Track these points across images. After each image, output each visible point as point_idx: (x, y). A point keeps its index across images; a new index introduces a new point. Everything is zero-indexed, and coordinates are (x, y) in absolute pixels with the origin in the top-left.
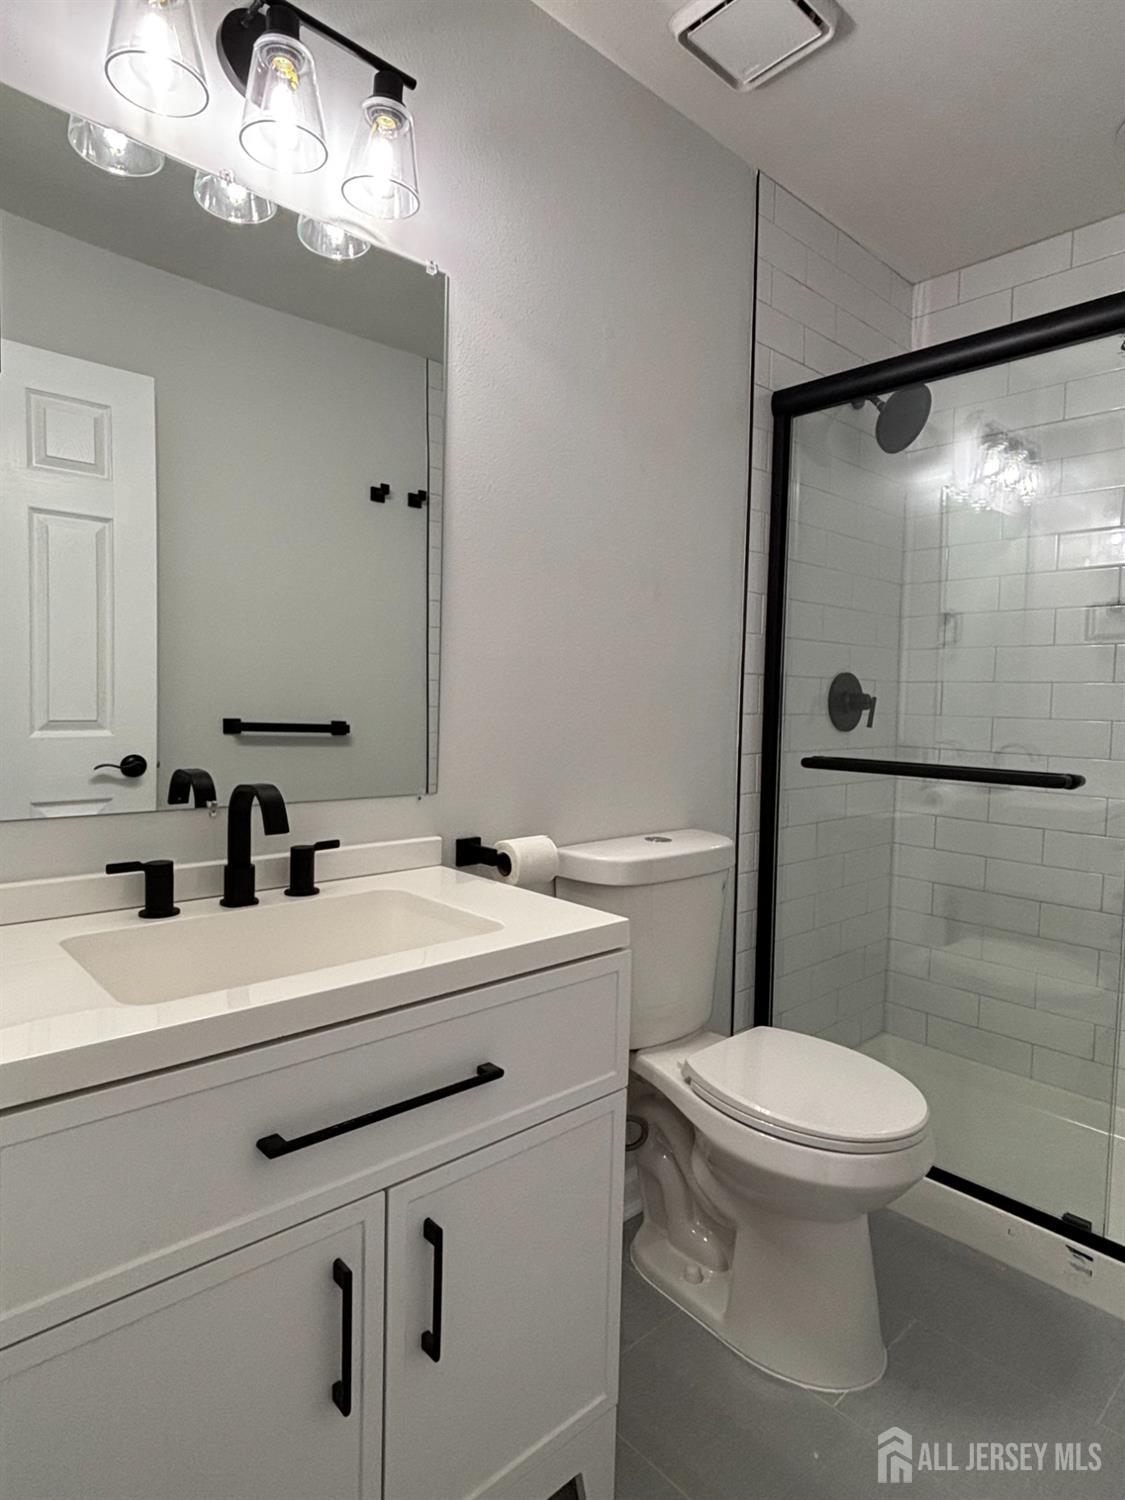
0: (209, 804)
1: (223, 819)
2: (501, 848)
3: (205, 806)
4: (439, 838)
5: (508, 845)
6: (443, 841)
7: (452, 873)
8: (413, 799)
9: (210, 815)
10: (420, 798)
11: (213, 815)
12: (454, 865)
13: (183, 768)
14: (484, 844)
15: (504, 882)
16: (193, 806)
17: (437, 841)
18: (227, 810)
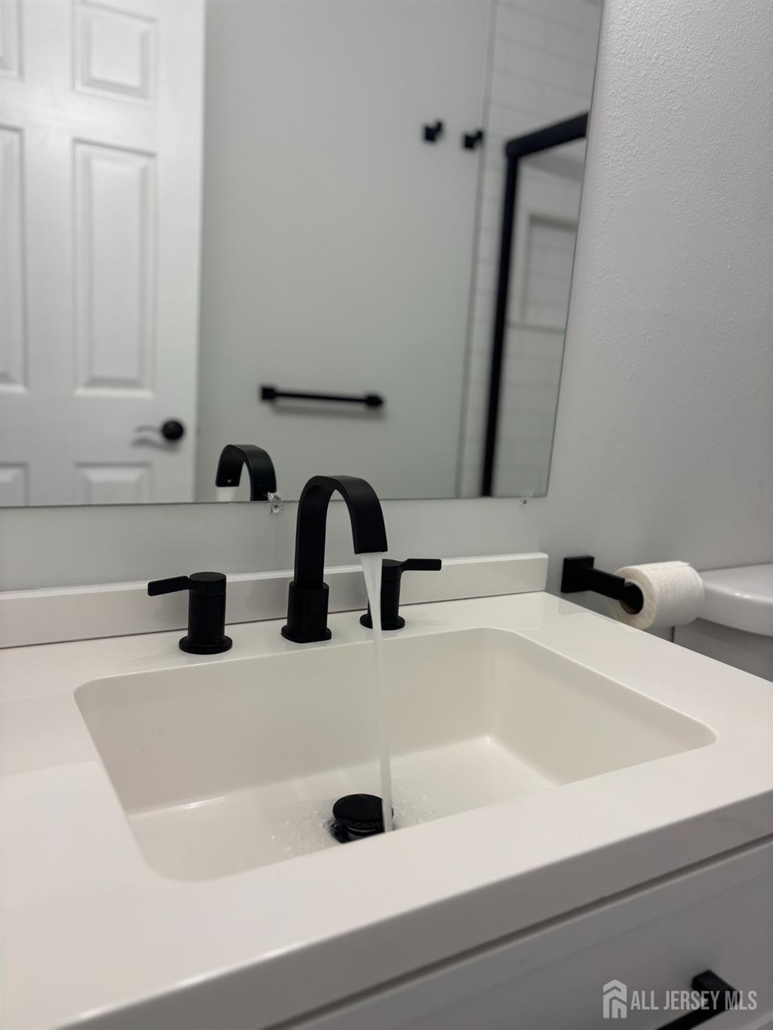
0: (271, 496)
1: (291, 516)
2: (629, 577)
3: (266, 499)
4: (545, 556)
5: (637, 572)
6: (550, 560)
7: (556, 602)
8: (516, 503)
9: (272, 511)
10: (525, 502)
11: (275, 511)
12: (558, 591)
13: (234, 443)
14: (598, 566)
15: (629, 623)
16: (248, 497)
17: (541, 560)
18: (297, 505)
